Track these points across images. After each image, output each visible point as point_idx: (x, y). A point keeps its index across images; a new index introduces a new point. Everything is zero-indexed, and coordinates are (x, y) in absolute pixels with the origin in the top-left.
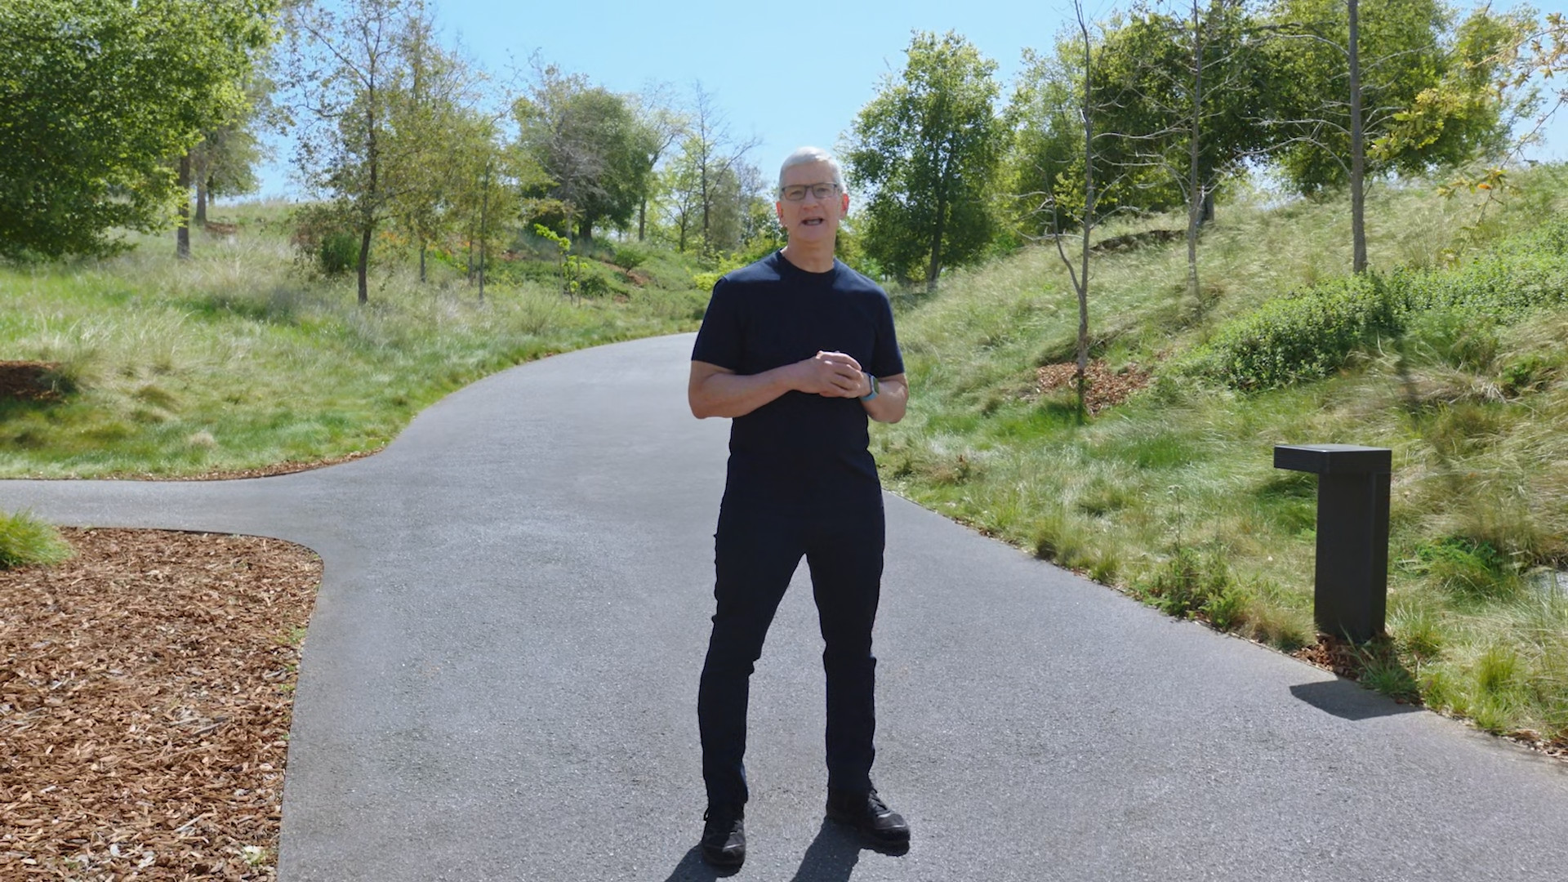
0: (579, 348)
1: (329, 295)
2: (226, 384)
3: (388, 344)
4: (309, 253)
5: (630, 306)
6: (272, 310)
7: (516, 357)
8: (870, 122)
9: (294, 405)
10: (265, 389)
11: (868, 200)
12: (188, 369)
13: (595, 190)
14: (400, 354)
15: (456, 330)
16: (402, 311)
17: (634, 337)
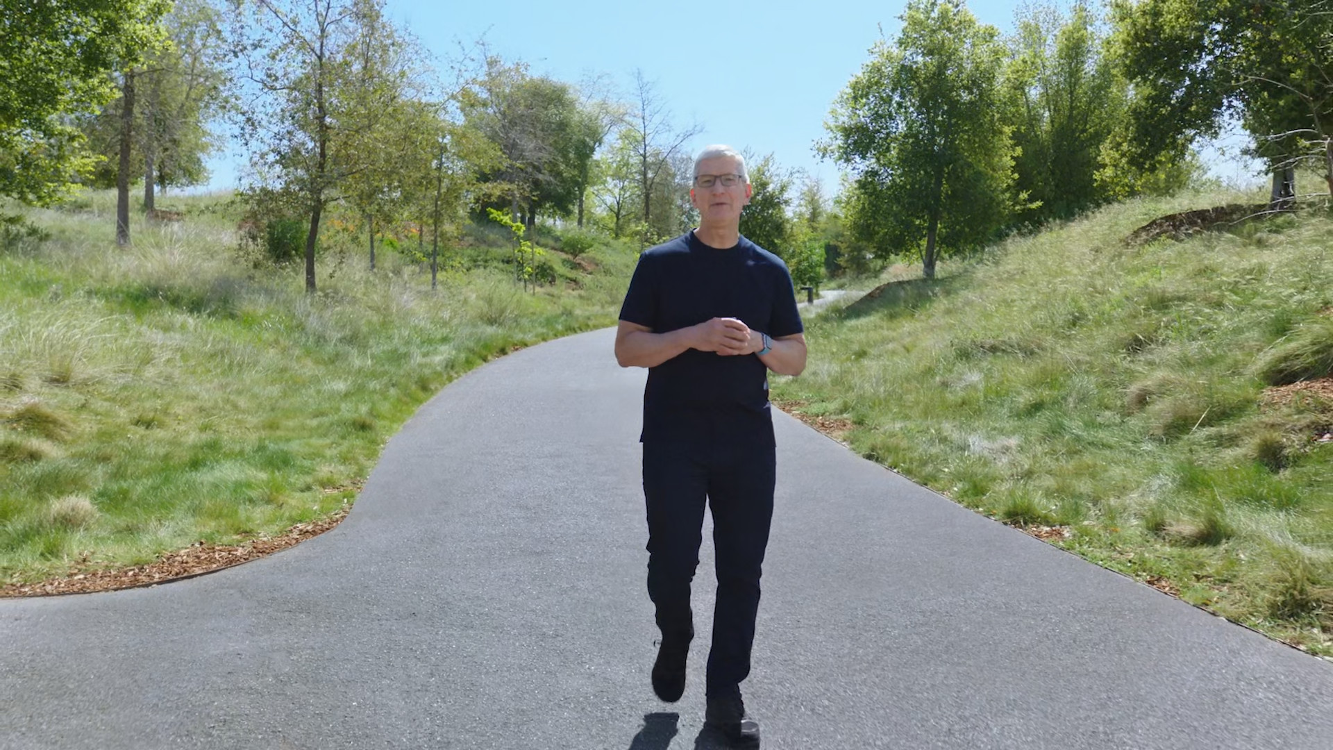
0: (544, 340)
1: (275, 283)
2: (139, 399)
3: (341, 340)
4: (254, 238)
5: (582, 293)
6: (209, 300)
7: (484, 353)
8: (859, 92)
9: (224, 428)
10: (190, 403)
11: (858, 177)
12: (93, 378)
13: (540, 177)
14: (355, 352)
15: (414, 321)
16: (354, 301)
17: (596, 327)
